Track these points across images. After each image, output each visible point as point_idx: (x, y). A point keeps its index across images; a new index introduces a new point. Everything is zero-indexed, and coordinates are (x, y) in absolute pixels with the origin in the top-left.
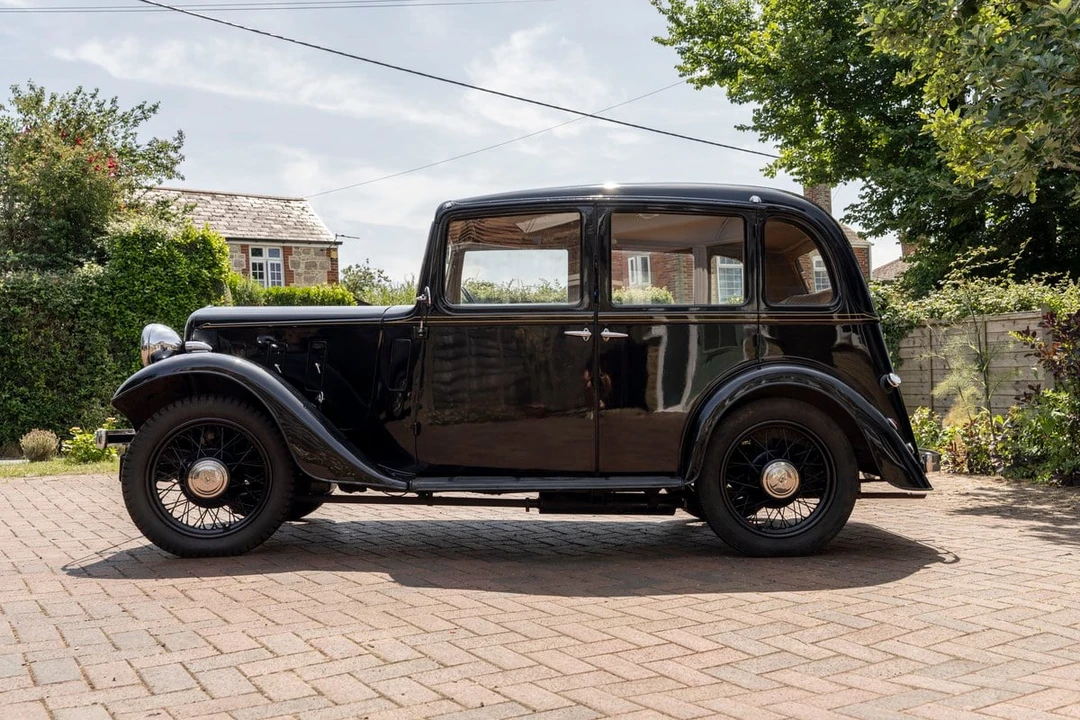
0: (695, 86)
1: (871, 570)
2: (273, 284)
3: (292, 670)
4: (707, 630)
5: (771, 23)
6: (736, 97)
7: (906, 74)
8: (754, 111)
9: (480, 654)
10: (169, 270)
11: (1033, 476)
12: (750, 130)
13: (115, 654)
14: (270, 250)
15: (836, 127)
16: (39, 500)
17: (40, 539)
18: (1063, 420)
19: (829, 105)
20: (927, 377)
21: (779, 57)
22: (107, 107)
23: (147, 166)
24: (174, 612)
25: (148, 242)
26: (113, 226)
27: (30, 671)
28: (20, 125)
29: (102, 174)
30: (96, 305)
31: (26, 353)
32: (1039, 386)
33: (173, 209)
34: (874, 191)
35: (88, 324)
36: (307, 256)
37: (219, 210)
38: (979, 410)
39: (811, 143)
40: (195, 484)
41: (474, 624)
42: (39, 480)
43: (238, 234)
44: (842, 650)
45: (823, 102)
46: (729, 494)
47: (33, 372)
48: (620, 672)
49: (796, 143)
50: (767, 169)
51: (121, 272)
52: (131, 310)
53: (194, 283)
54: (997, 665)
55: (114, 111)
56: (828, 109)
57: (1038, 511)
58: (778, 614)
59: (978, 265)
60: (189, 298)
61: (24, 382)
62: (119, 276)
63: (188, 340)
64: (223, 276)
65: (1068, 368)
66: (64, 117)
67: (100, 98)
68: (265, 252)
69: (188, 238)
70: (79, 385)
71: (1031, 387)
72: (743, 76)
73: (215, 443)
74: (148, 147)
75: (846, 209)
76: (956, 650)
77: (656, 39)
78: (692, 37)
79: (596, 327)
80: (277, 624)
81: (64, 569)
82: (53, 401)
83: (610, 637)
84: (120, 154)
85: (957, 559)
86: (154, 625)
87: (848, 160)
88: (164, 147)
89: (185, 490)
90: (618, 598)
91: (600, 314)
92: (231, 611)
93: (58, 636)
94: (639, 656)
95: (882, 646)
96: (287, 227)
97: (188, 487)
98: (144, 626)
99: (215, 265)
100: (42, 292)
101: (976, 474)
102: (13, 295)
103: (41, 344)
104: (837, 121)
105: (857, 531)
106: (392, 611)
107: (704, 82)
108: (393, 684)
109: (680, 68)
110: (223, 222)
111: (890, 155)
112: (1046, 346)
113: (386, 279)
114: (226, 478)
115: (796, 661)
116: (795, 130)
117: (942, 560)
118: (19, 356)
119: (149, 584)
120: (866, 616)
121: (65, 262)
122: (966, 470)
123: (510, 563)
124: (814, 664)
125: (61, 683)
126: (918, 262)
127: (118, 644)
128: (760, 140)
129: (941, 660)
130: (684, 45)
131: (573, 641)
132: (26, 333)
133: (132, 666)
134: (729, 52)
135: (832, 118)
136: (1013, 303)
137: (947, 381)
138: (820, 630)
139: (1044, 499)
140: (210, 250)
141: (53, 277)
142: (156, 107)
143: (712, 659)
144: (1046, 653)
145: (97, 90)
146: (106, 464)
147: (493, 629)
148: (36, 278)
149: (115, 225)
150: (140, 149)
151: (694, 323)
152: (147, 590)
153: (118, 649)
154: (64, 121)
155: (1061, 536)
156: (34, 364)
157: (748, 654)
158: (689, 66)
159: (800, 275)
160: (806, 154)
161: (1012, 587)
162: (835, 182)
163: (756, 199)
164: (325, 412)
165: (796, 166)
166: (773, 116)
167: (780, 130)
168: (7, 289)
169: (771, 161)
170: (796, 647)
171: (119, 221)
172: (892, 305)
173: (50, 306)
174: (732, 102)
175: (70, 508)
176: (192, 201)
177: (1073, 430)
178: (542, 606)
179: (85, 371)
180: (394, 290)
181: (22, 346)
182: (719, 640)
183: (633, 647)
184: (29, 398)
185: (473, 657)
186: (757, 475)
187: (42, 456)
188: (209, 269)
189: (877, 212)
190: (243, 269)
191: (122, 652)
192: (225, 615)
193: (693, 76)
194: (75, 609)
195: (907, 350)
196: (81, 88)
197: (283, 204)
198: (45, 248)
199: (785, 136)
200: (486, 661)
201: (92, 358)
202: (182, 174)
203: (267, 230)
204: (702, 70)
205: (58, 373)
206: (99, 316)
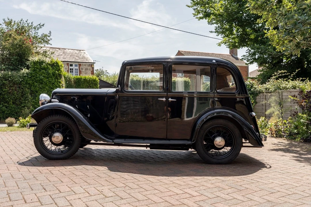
0: (198, 19)
1: (245, 170)
2: (76, 75)
3: (80, 198)
4: (197, 189)
5: (221, 1)
6: (210, 23)
7: (260, 20)
8: (215, 27)
9: (132, 195)
10: (47, 71)
11: (295, 139)
12: (214, 33)
13: (32, 191)
14: (75, 65)
15: (239, 31)
16: (11, 139)
17: (11, 152)
18: (304, 123)
19: (237, 25)
20: (264, 108)
21: (223, 12)
22: (30, 25)
23: (41, 41)
24: (48, 178)
25: (41, 63)
26: (31, 59)
27: (9, 196)
28: (6, 29)
29: (28, 44)
30: (27, 81)
31: (7, 94)
32: (297, 112)
33: (48, 53)
34: (250, 51)
35: (24, 86)
36: (85, 67)
37: (61, 53)
38: (279, 118)
39: (232, 36)
40: (54, 139)
41: (131, 185)
42: (10, 133)
43: (66, 60)
44: (235, 197)
45: (236, 24)
46: (204, 146)
47: (9, 99)
48: (171, 202)
49: (227, 36)
50: (218, 44)
51: (33, 71)
52: (36, 83)
53: (54, 75)
54: (280, 204)
55: (32, 26)
56: (237, 27)
57: (296, 150)
58: (217, 184)
59: (280, 75)
60: (52, 79)
61: (6, 102)
62: (33, 73)
63: (52, 99)
64: (62, 73)
65: (306, 107)
66: (18, 27)
67: (28, 22)
68: (74, 65)
69: (52, 62)
70: (21, 103)
71: (295, 112)
72: (212, 17)
73: (59, 128)
74: (41, 36)
75: (242, 56)
76: (268, 198)
77: (187, 6)
78: (198, 5)
79: (167, 98)
80: (76, 183)
81: (17, 163)
82: (14, 108)
83: (169, 190)
84: (33, 38)
85: (271, 167)
86: (42, 182)
87: (243, 41)
88: (46, 36)
89: (51, 141)
90: (172, 177)
91: (168, 94)
92: (63, 178)
93: (16, 185)
94: (177, 197)
95: (247, 196)
96: (80, 58)
97: (52, 141)
98: (39, 182)
99: (59, 70)
100: (12, 77)
101: (278, 137)
102: (4, 78)
103: (11, 92)
104: (240, 30)
105: (242, 156)
106: (108, 180)
107: (201, 18)
108: (108, 204)
109: (194, 14)
110: (62, 57)
111: (256, 40)
112: (300, 101)
113: (108, 73)
114: (62, 138)
115: (222, 200)
116: (227, 33)
117: (266, 167)
118: (5, 95)
119: (41, 168)
120: (243, 186)
121: (18, 69)
122: (275, 136)
123: (141, 164)
124: (227, 201)
125: (17, 200)
126: (263, 72)
127: (33, 188)
128: (217, 35)
129: (264, 202)
130: (195, 7)
131: (158, 191)
132: (7, 88)
133: (36, 196)
134: (208, 9)
135: (238, 29)
136: (291, 86)
137: (270, 110)
138: (229, 190)
139: (298, 146)
140: (58, 66)
141: (14, 73)
142: (44, 25)
143: (198, 199)
144: (295, 200)
145: (27, 20)
147: (136, 187)
148: (10, 73)
149: (32, 58)
150: (39, 36)
151: (196, 97)
152: (40, 170)
153: (32, 190)
154: (18, 28)
155: (302, 159)
156: (9, 97)
157: (208, 197)
158: (196, 13)
159: (227, 82)
160: (230, 40)
161: (287, 177)
162: (239, 48)
163: (214, 61)
164: (90, 120)
165: (227, 43)
166: (221, 29)
167: (223, 33)
168: (2, 76)
169: (220, 41)
170: (222, 195)
171: (33, 57)
172: (254, 86)
173: (14, 81)
174: (209, 24)
175: (19, 142)
176: (53, 50)
177: (307, 126)
178: (150, 179)
179: (23, 99)
180: (110, 76)
181: (6, 92)
182: (200, 192)
183: (175, 194)
184: (8, 107)
185: (130, 196)
186: (213, 141)
187: (11, 125)
188: (58, 71)
189: (251, 57)
190: (67, 70)
191: (34, 191)
192: (62, 180)
193: (197, 16)
194: (21, 176)
195: (258, 99)
196: (22, 19)
197: (79, 51)
198: (12, 65)
199: (224, 34)
200: (134, 197)
201: (25, 96)
202: (51, 43)
203: (74, 59)
204: (200, 15)
205: (16, 100)
206: (27, 84)
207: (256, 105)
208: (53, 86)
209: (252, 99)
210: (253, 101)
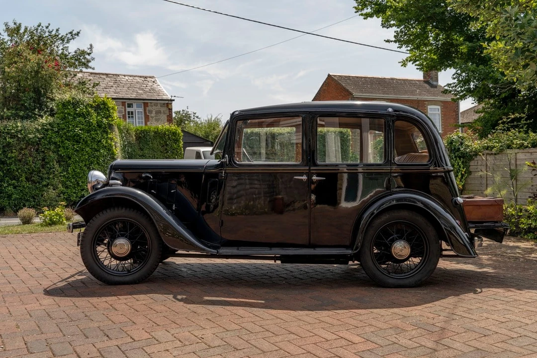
0: (364, 17)
2: (139, 123)
3: (167, 350)
4: (360, 331)
6: (386, 24)
7: (476, 23)
8: (395, 32)
9: (253, 343)
10: (87, 119)
12: (393, 42)
13: (86, 340)
14: (137, 104)
15: (440, 40)
16: (32, 248)
17: (37, 272)
20: (484, 182)
22: (53, 33)
23: (75, 64)
24: (109, 317)
25: (76, 105)
27: (51, 349)
28: (9, 43)
29: (52, 69)
30: (51, 138)
31: (15, 163)
33: (88, 85)
34: (460, 75)
35: (46, 148)
36: (156, 107)
37: (110, 83)
39: (426, 48)
40: (114, 250)
41: (249, 326)
42: (29, 236)
43: (120, 96)
44: (423, 343)
45: (433, 26)
46: (375, 256)
47: (19, 173)
48: (317, 354)
49: (418, 48)
50: (402, 62)
51: (62, 120)
52: (68, 141)
53: (99, 126)
54: (496, 353)
55: (58, 36)
56: (435, 30)
58: (394, 323)
60: (97, 134)
61: (14, 178)
62: (61, 123)
63: (110, 179)
64: (114, 122)
66: (31, 39)
67: (50, 28)
68: (135, 105)
69: (96, 102)
70: (42, 179)
72: (389, 13)
74: (74, 53)
75: (445, 86)
76: (477, 345)
79: (309, 175)
80: (158, 325)
82: (29, 188)
83: (313, 335)
84: (61, 58)
86: (101, 324)
87: (445, 57)
88: (83, 53)
89: (110, 252)
90: (319, 312)
91: (312, 168)
92: (135, 317)
93: (59, 330)
94: (326, 346)
95: (442, 342)
96: (145, 92)
97: (112, 252)
98: (96, 325)
99: (110, 116)
100: (23, 131)
102: (8, 133)
103: (22, 158)
104: (441, 36)
106: (210, 318)
107: (368, 15)
109: (355, 8)
110: (113, 89)
111: (470, 56)
113: (197, 117)
114: (130, 246)
115: (400, 349)
116: (418, 42)
118: (12, 164)
119: (94, 300)
120: (437, 324)
121: (34, 115)
123: (266, 290)
124: (409, 351)
125: (65, 355)
126: (483, 114)
127: (87, 335)
128: (398, 47)
129: (470, 350)
131: (296, 336)
132: (15, 152)
133: (95, 347)
135: (437, 35)
138: (414, 332)
140: (107, 108)
141: (27, 123)
142: (79, 33)
143: (362, 347)
144: (521, 347)
145: (49, 24)
146: (61, 226)
147: (258, 329)
148: (19, 124)
149: (58, 96)
150: (70, 55)
152: (94, 304)
153: (87, 337)
154: (32, 41)
156: (19, 169)
157: (378, 345)
158: (360, 7)
159: (414, 141)
160: (424, 54)
161: (512, 309)
162: (440, 70)
163: (390, 110)
165: (418, 60)
166: (405, 34)
167: (407, 43)
168: (5, 130)
171: (60, 94)
172: (466, 143)
173: (27, 139)
174: (383, 27)
175: (48, 253)
176: (96, 78)
178: (282, 316)
179: (45, 172)
180: (202, 123)
181: (13, 159)
182: (365, 337)
183: (324, 340)
184: (17, 186)
185: (250, 345)
186: (389, 248)
187: (28, 221)
188: (107, 118)
189: (461, 87)
190: (123, 115)
191: (90, 340)
192: (133, 319)
193: (362, 12)
194: (63, 315)
195: (474, 167)
196: (40, 23)
197: (143, 79)
198: (23, 108)
199: (412, 45)
200: (255, 347)
201: (48, 165)
202: (93, 67)
203: (135, 93)
204: (367, 9)
205: (31, 173)
206: (51, 144)
207: (470, 176)
208: (98, 146)
209: (462, 166)
210: (464, 170)
